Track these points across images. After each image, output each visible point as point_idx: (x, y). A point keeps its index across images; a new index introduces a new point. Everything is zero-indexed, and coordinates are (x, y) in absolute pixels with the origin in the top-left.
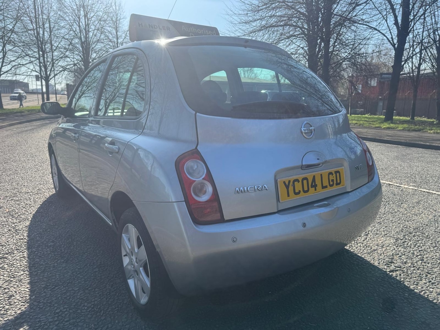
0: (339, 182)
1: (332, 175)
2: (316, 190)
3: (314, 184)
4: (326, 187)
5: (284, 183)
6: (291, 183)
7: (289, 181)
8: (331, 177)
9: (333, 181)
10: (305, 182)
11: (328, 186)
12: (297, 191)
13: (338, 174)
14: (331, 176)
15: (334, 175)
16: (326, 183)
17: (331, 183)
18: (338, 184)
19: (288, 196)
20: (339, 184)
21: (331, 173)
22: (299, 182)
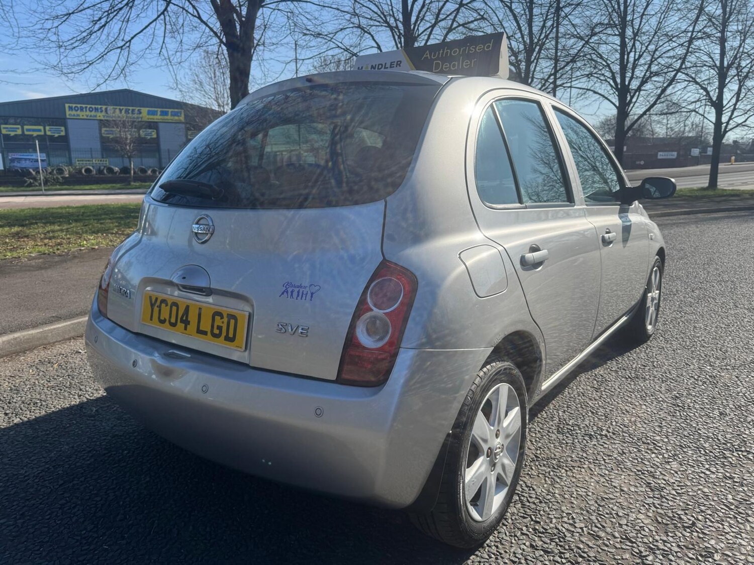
0: (231, 335)
1: (222, 318)
2: (186, 329)
3: (184, 318)
4: (205, 333)
5: (150, 297)
6: (158, 303)
7: (157, 299)
8: (218, 321)
9: (220, 328)
10: (174, 308)
11: (209, 333)
12: (162, 318)
13: (232, 322)
14: (217, 318)
15: (225, 320)
16: (206, 326)
17: (216, 331)
18: (227, 339)
19: (151, 320)
20: (232, 340)
21: (219, 314)
22: (167, 305)
